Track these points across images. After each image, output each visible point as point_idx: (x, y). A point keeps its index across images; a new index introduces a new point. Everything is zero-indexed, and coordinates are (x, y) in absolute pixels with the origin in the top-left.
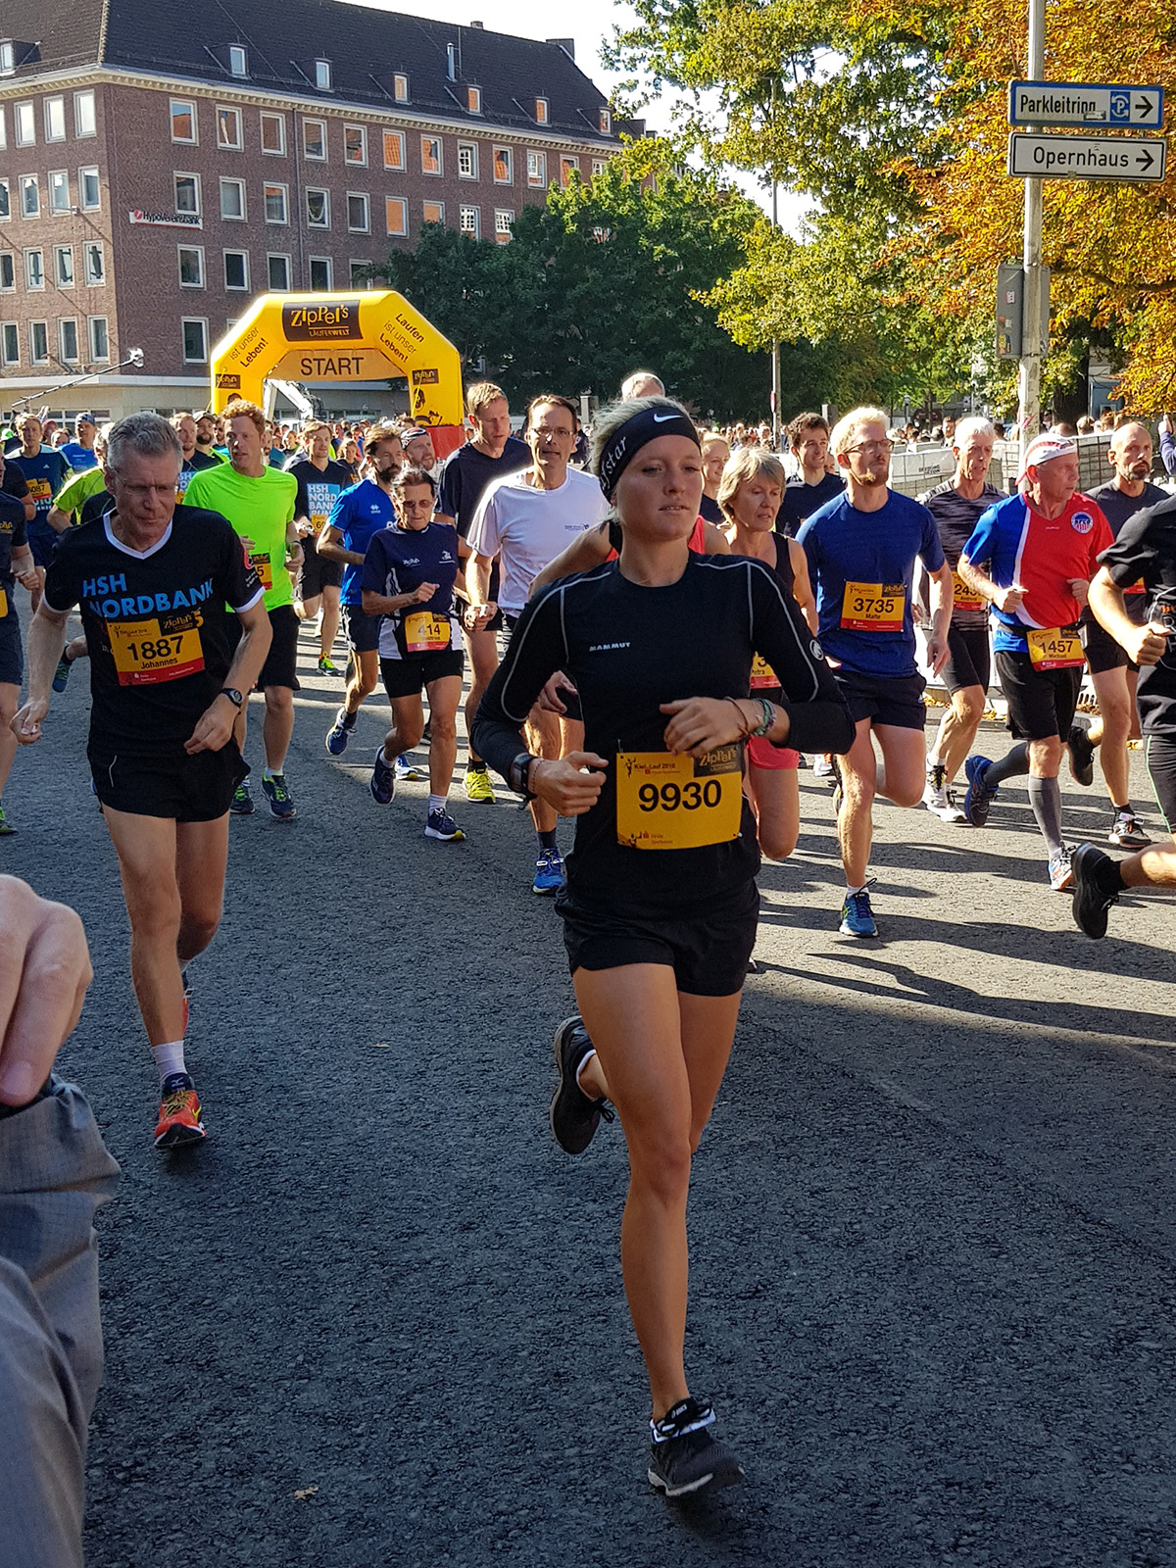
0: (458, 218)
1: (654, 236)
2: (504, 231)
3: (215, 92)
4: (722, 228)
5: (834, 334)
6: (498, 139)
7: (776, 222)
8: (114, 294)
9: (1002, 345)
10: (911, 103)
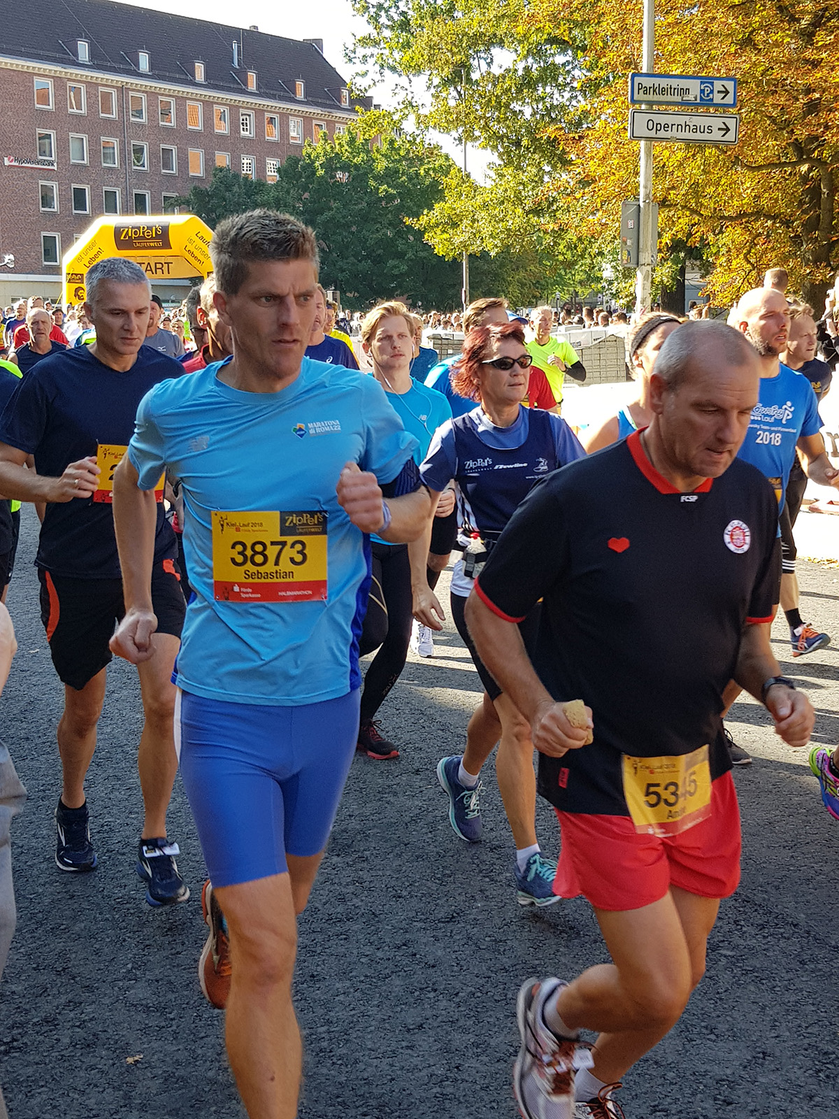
0: (240, 164)
1: (380, 179)
2: (273, 174)
3: (66, 73)
4: (427, 172)
5: (507, 248)
6: (269, 109)
7: (465, 170)
9: (625, 257)
10: (561, 88)
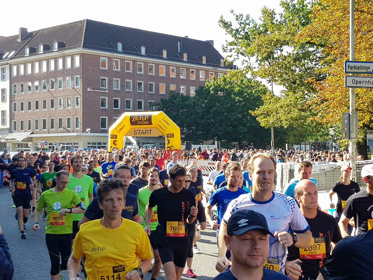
0: (180, 89)
2: (193, 92)
3: (113, 55)
6: (192, 68)
7: (273, 93)
8: (82, 110)
